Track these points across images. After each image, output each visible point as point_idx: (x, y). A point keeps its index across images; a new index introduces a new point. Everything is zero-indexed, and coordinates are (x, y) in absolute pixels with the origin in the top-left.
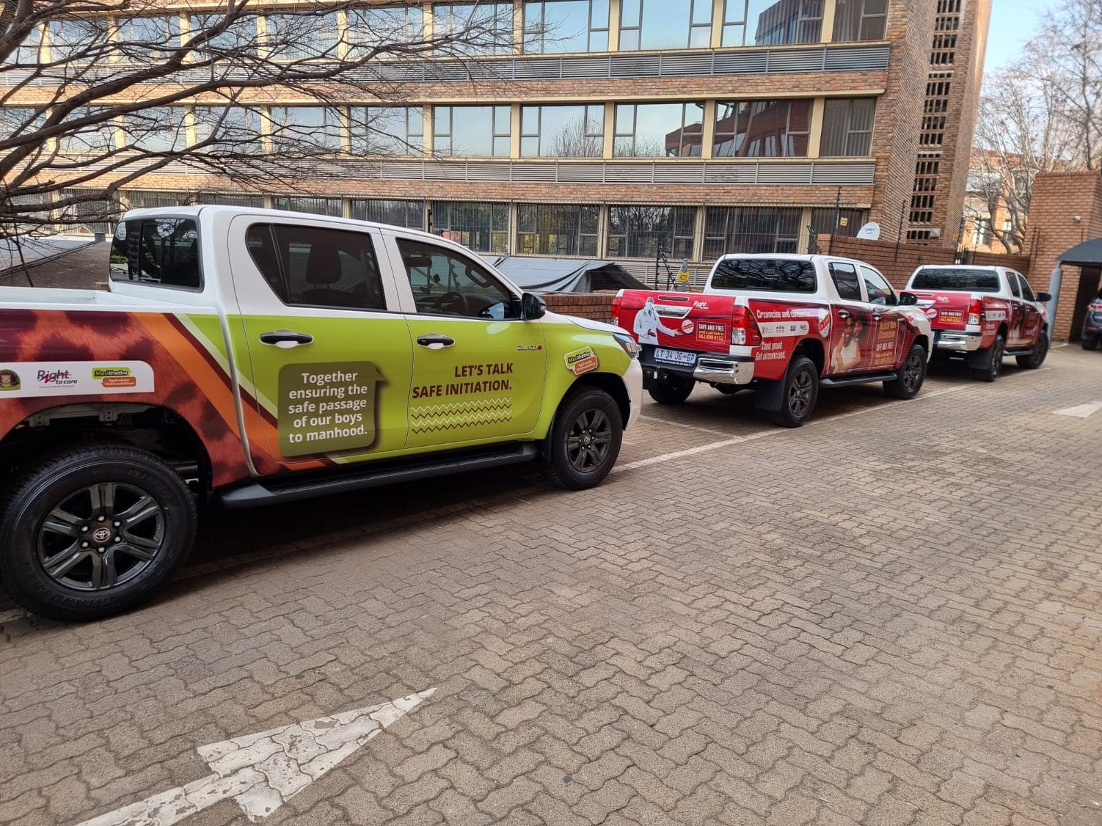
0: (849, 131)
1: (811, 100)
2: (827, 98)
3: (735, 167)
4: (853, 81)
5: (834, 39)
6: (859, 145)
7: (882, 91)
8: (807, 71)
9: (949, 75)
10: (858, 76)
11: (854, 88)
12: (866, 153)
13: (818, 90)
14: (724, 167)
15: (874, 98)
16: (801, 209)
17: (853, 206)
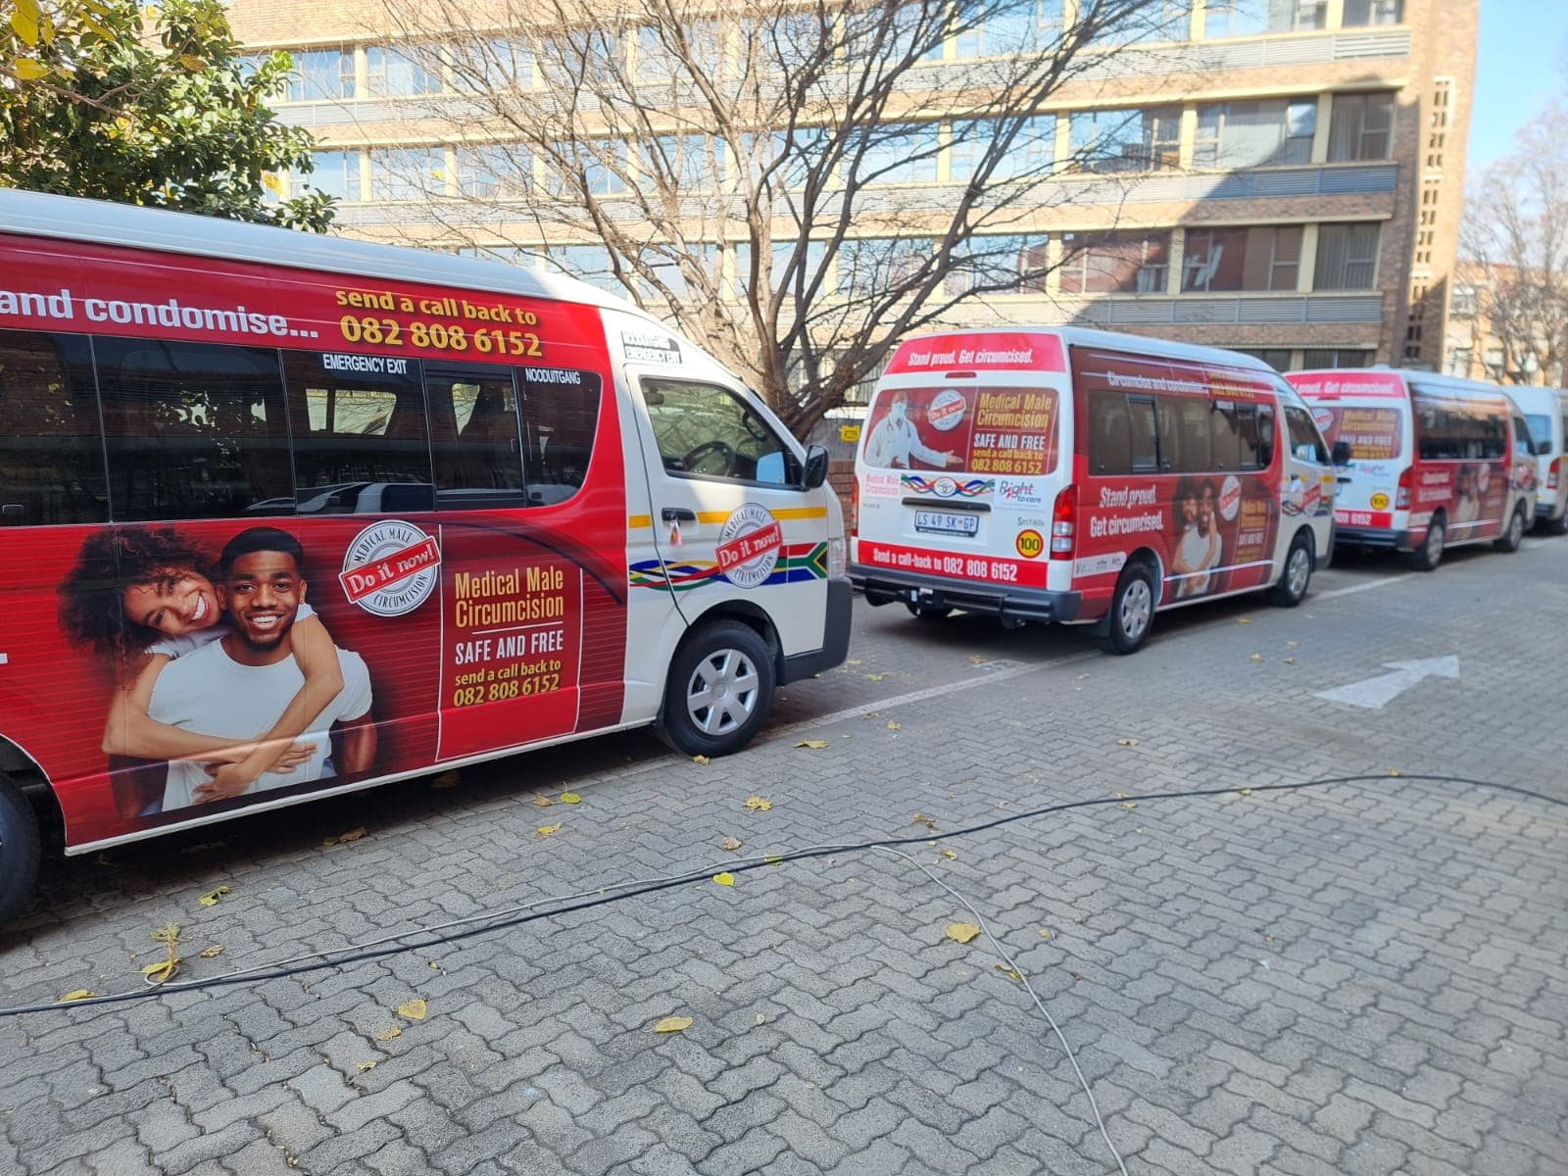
0: (1348, 261)
1: (1301, 226)
2: (1321, 224)
3: (1210, 304)
4: (1354, 205)
5: (1329, 158)
6: (1360, 275)
7: (1388, 216)
8: (1297, 194)
9: (1437, 181)
10: (1360, 200)
11: (1356, 213)
12: (1368, 286)
13: (1312, 215)
14: (1198, 304)
15: (1378, 223)
16: (1290, 351)
17: (1357, 347)
